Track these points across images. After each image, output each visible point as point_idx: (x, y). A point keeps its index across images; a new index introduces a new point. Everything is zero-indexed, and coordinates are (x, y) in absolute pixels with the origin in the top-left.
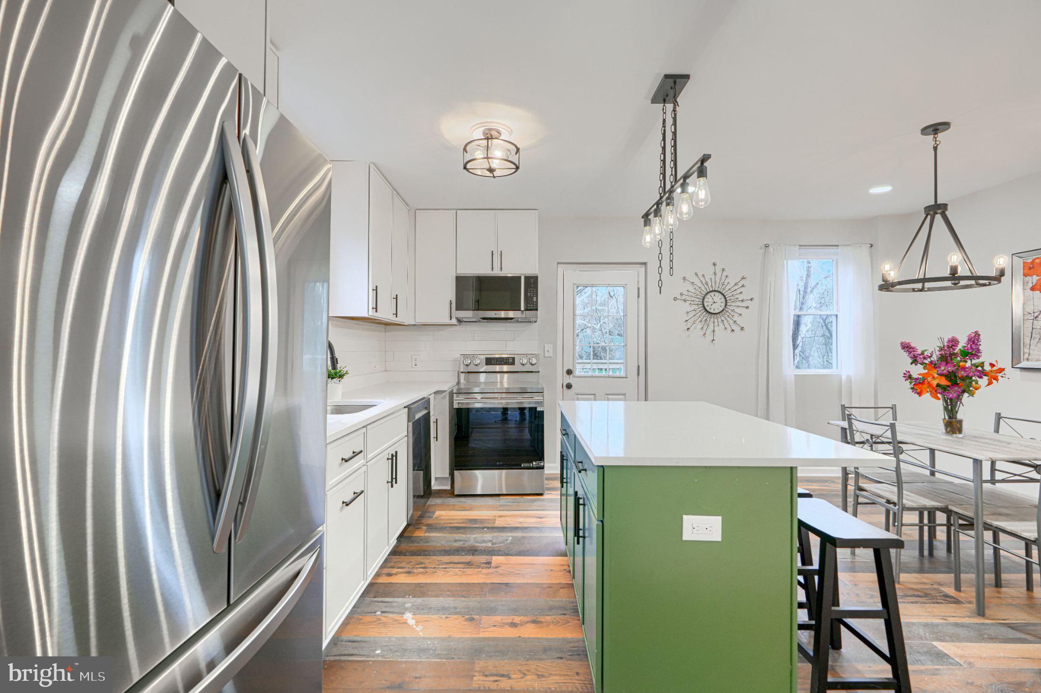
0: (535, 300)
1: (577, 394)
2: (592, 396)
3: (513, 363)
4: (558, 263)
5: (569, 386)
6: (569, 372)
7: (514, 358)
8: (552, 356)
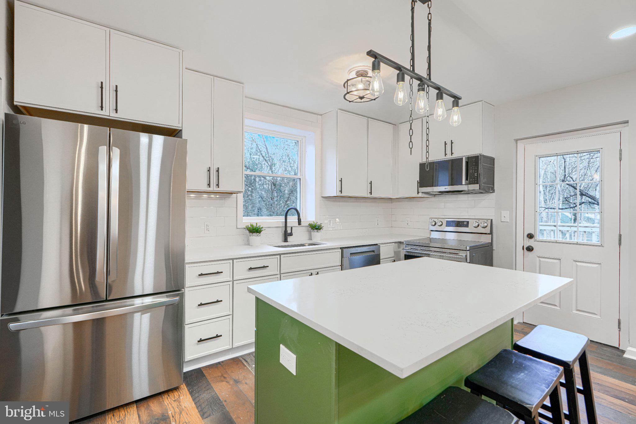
0: (476, 175)
1: (539, 257)
2: (558, 261)
3: (467, 226)
4: (516, 141)
5: (530, 249)
6: (530, 236)
7: (468, 222)
8: (508, 221)
